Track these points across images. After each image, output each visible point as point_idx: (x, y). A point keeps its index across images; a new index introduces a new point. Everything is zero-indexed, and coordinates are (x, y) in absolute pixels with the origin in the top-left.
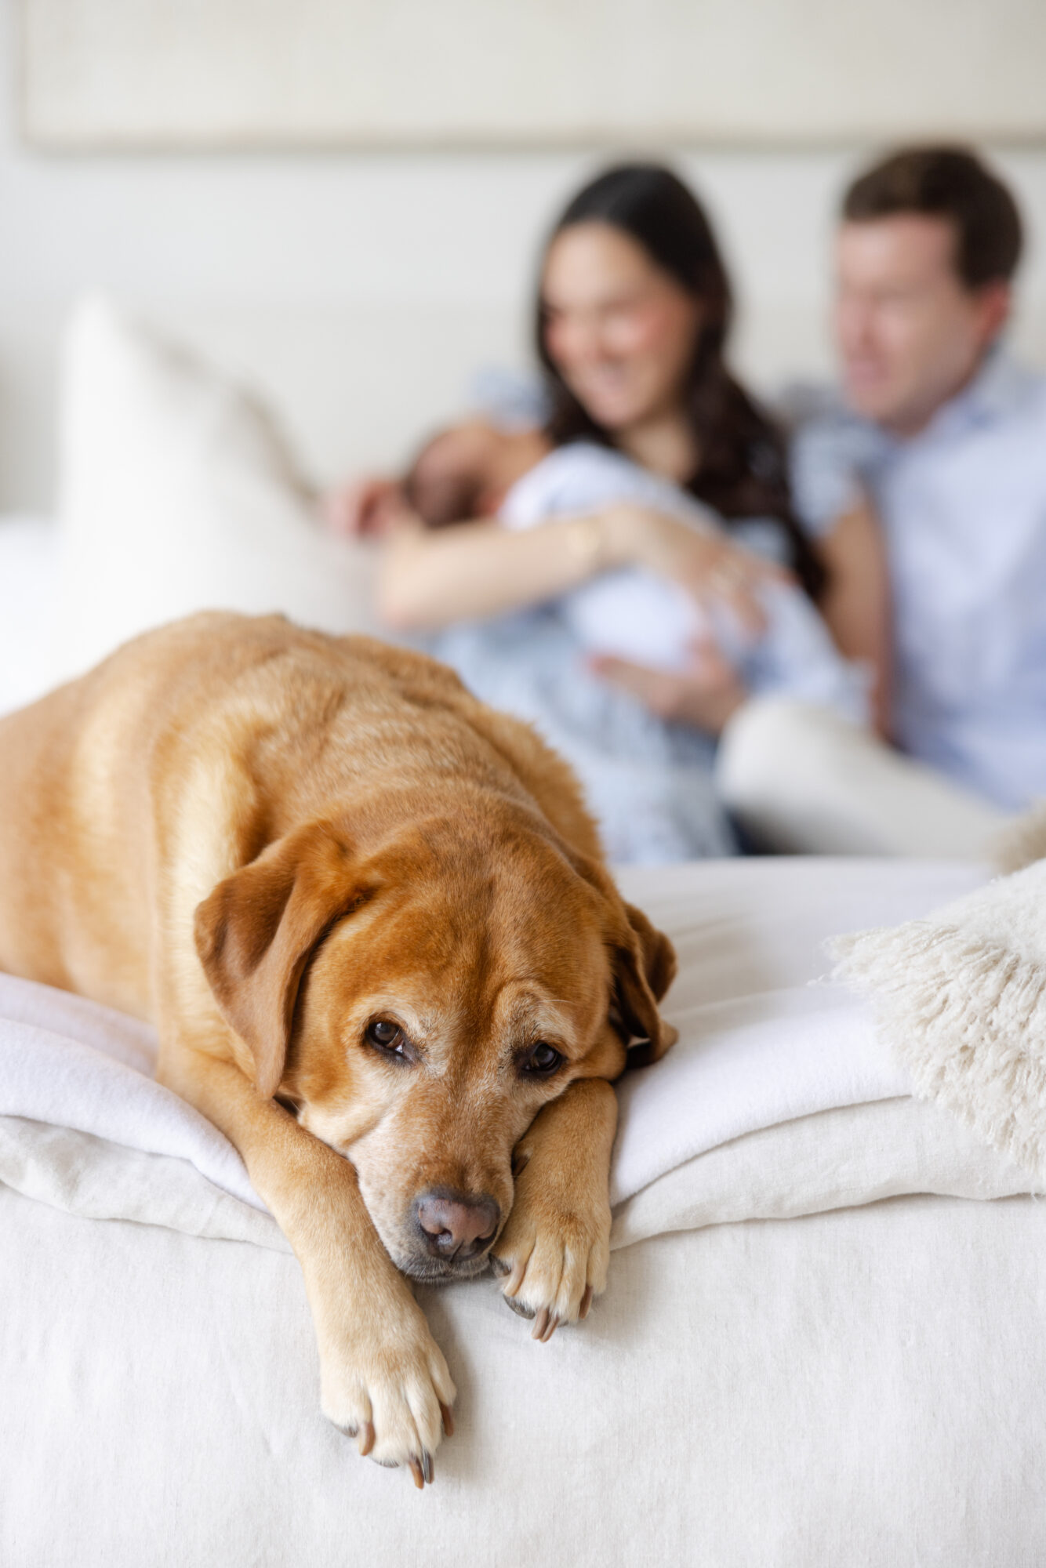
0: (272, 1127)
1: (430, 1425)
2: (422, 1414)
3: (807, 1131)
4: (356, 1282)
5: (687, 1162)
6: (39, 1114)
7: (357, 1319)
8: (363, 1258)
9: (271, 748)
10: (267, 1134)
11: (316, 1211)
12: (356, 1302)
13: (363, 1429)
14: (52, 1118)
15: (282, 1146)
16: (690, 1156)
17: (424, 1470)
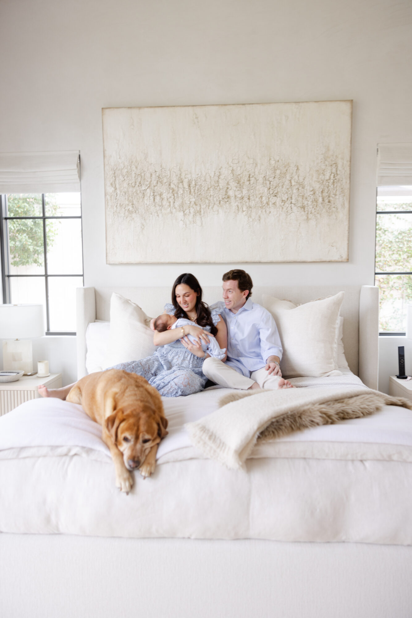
1: (129, 487)
9: (117, 396)
13: (120, 488)
16: (167, 453)
17: (127, 493)
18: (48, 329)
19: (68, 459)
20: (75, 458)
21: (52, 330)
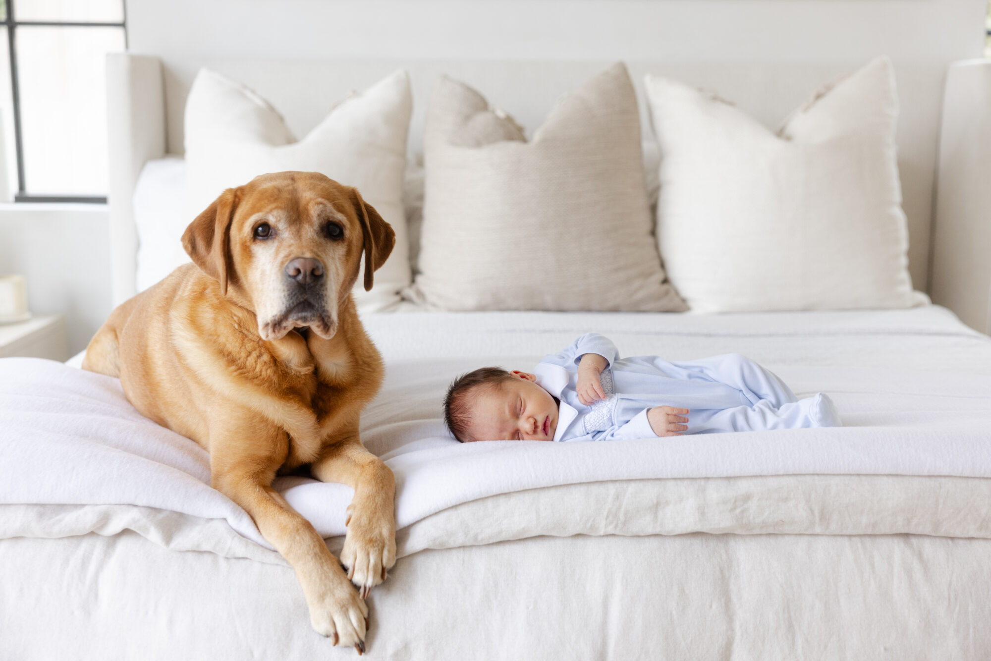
0: (269, 508)
1: (361, 628)
2: (358, 625)
3: (490, 503)
4: (319, 570)
5: (436, 514)
6: (157, 505)
7: (323, 587)
8: (321, 558)
10: (267, 511)
11: (296, 543)
12: (321, 579)
13: (333, 635)
14: (163, 507)
15: (275, 517)
16: (437, 511)
17: (361, 648)
18: (22, 186)
19: (99, 546)
20: (124, 544)
21: (32, 189)
